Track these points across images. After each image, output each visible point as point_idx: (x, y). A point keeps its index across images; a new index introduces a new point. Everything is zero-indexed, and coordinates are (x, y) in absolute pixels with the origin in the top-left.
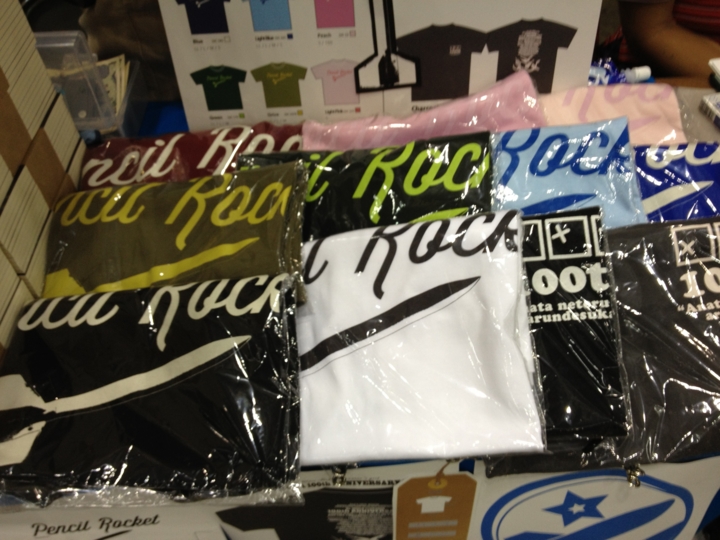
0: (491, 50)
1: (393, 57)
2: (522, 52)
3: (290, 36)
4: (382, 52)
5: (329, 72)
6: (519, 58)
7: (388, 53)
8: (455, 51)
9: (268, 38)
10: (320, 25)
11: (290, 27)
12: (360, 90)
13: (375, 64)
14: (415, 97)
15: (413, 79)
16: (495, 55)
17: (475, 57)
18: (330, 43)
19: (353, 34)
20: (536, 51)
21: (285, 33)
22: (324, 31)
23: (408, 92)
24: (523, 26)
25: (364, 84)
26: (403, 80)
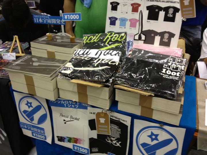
0: (159, 36)
1: (141, 34)
2: (165, 37)
3: (125, 28)
4: (140, 33)
5: (130, 35)
6: (164, 38)
7: (141, 33)
8: (153, 35)
9: (121, 28)
10: (130, 27)
11: (125, 26)
12: (134, 40)
13: (138, 35)
14: (144, 43)
15: (144, 39)
16: (160, 37)
17: (156, 37)
18: (131, 30)
19: (135, 29)
20: (167, 38)
21: (124, 27)
22: (131, 28)
23: (143, 42)
24: (165, 32)
25: (135, 38)
26: (142, 39)
